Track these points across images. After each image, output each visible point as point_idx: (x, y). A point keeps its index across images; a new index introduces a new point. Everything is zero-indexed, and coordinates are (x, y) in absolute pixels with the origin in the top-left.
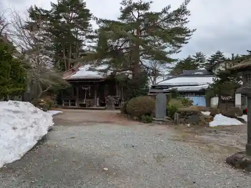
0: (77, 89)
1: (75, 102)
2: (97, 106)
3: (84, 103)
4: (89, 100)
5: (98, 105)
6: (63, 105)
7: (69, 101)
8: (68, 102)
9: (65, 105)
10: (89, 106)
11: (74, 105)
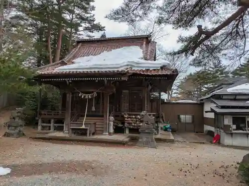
0: (69, 97)
1: (63, 123)
2: (110, 134)
3: (83, 127)
4: (93, 120)
5: (112, 130)
6: (40, 128)
7: (52, 121)
8: (50, 122)
9: (43, 128)
10: (93, 134)
11: (61, 129)
